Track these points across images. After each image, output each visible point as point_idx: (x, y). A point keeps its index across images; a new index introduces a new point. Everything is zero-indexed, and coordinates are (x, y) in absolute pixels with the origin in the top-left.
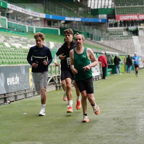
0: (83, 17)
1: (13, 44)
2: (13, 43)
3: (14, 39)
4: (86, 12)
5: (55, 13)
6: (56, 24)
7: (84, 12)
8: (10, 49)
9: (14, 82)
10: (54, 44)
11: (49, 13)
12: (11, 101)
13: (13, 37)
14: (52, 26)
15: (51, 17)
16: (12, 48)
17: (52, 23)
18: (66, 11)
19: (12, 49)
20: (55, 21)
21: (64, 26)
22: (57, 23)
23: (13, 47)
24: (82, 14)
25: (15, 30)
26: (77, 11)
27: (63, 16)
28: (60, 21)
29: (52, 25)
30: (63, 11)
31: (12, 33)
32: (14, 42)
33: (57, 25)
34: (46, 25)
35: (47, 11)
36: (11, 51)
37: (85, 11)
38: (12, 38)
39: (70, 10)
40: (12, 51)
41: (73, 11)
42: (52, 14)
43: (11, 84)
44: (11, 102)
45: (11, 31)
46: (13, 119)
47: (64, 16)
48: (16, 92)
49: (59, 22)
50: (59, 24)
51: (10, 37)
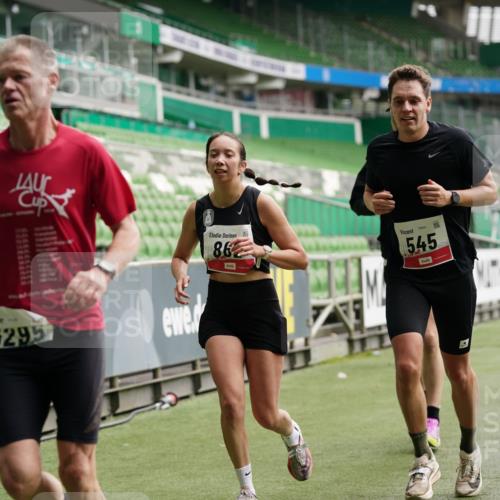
0: (450, 77)
1: (183, 182)
2: (182, 175)
3: (187, 161)
4: (460, 54)
5: (342, 59)
6: (346, 102)
7: (452, 54)
8: (173, 200)
9: (189, 324)
10: (341, 178)
11: (319, 61)
12: (179, 395)
13: (185, 152)
14: (331, 109)
15: (326, 76)
16: (179, 197)
17: (331, 97)
18: (382, 53)
19: (181, 201)
20: (344, 93)
21: (377, 109)
22: (348, 98)
23: (184, 189)
24: (445, 63)
25: (192, 125)
26: (427, 49)
27: (371, 73)
28: (361, 91)
29: (330, 105)
30: (371, 52)
31: (181, 137)
32: (188, 172)
33: (351, 105)
34: (309, 106)
35: (313, 54)
36: (176, 208)
37: (456, 52)
38: (181, 156)
39: (400, 49)
40: (180, 205)
41: (410, 51)
42: (329, 64)
43: (178, 331)
44: (178, 399)
45: (176, 132)
46: (187, 464)
47: (376, 70)
48: (199, 363)
49: (355, 96)
50: (358, 102)
51: (173, 154)
